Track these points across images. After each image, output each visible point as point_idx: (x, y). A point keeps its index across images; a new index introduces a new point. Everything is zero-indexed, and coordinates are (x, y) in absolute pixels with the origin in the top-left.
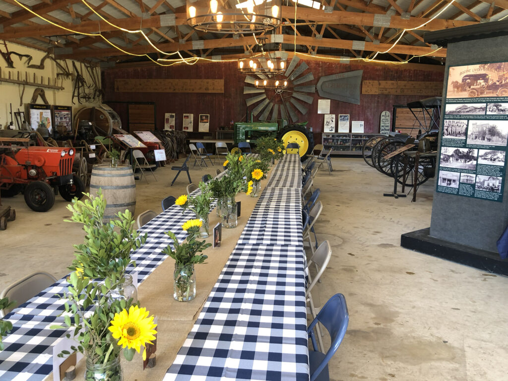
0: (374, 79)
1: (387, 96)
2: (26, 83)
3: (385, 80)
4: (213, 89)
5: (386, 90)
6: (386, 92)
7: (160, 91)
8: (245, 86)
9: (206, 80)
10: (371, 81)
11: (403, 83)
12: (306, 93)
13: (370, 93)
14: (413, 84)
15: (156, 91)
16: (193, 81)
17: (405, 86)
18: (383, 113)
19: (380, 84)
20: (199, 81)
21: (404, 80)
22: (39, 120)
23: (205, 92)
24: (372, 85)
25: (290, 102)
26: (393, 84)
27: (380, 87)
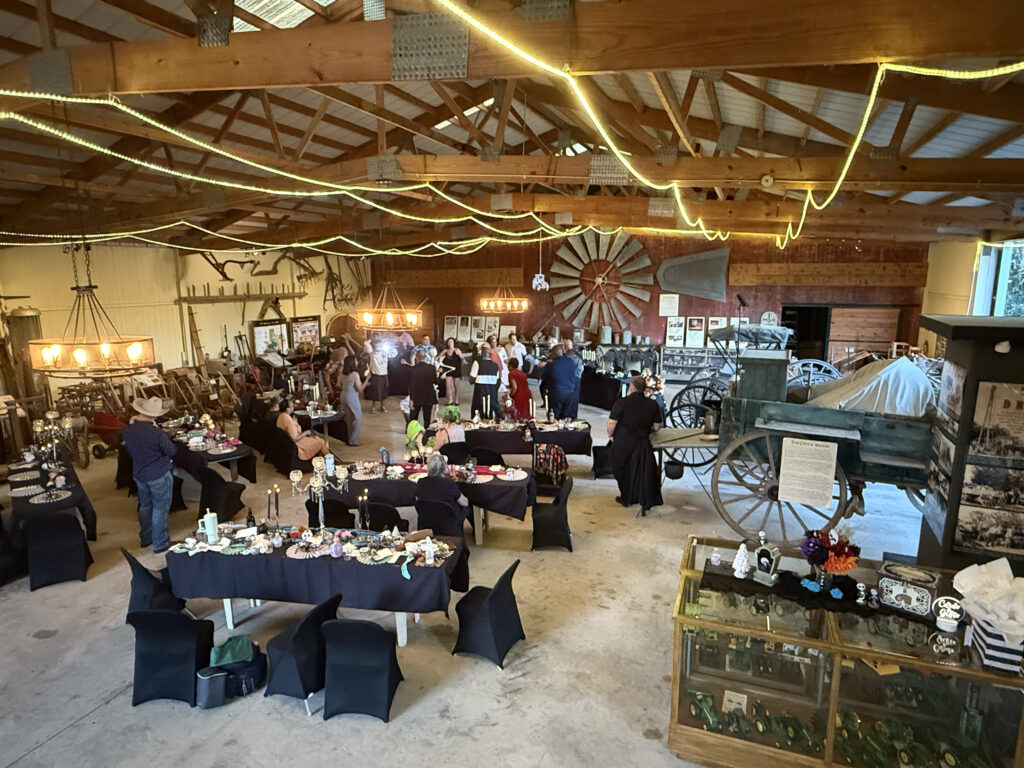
0: (749, 261)
1: (771, 288)
2: (247, 298)
3: (767, 263)
4: (510, 281)
5: (769, 279)
6: (769, 282)
8: (552, 276)
9: (500, 270)
10: (744, 265)
11: (799, 266)
12: (639, 285)
13: (743, 284)
14: (816, 268)
16: (483, 271)
17: (802, 271)
18: (765, 315)
19: (758, 269)
20: (491, 271)
21: (800, 262)
22: (268, 340)
24: (746, 271)
25: (616, 299)
26: (781, 268)
27: (760, 273)
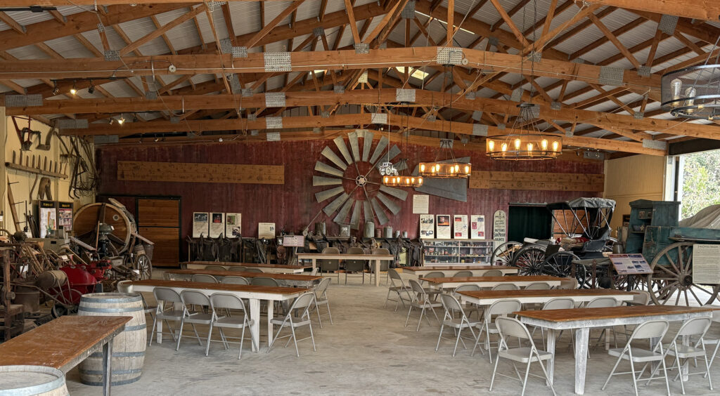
0: (484, 169)
1: (501, 191)
2: (40, 172)
3: (497, 170)
4: (270, 178)
5: (499, 183)
6: (499, 186)
7: (190, 180)
8: (315, 175)
9: (258, 167)
10: (480, 172)
11: (520, 174)
13: (479, 187)
14: (532, 176)
15: (183, 180)
16: (240, 167)
17: (523, 178)
18: (497, 213)
19: (491, 175)
20: (248, 167)
21: (521, 171)
22: (47, 224)
23: (257, 182)
24: (482, 177)
25: (376, 198)
26: (507, 175)
27: (492, 179)
